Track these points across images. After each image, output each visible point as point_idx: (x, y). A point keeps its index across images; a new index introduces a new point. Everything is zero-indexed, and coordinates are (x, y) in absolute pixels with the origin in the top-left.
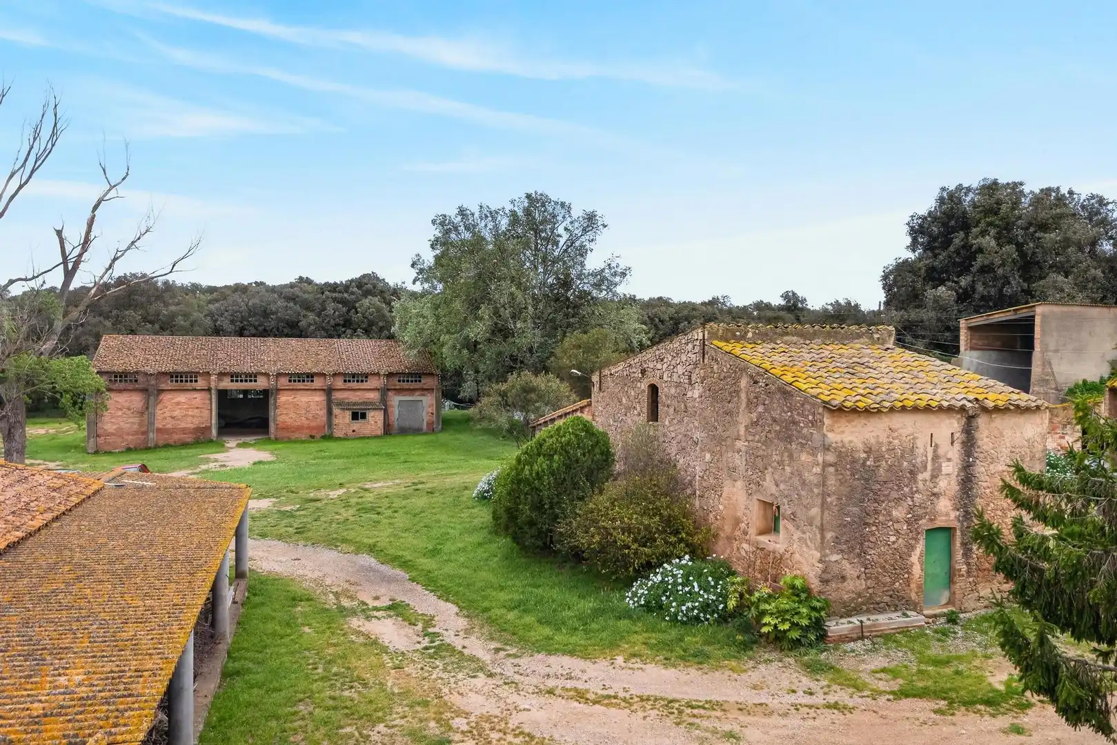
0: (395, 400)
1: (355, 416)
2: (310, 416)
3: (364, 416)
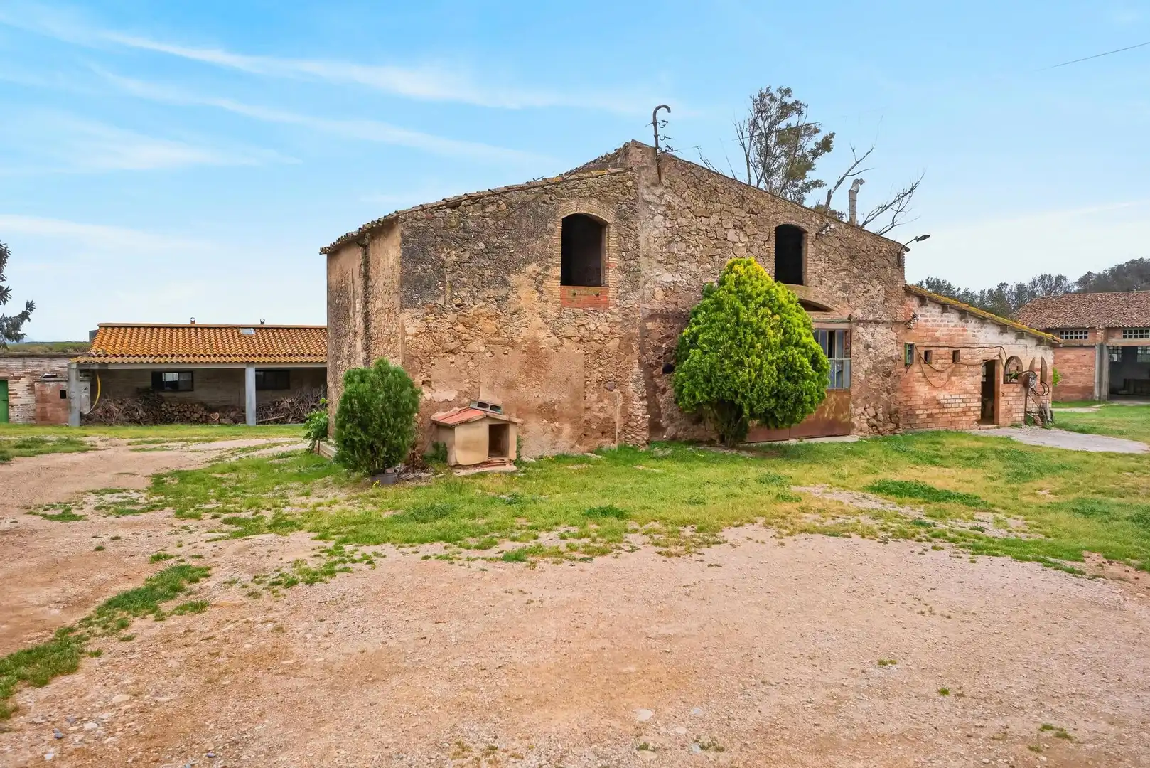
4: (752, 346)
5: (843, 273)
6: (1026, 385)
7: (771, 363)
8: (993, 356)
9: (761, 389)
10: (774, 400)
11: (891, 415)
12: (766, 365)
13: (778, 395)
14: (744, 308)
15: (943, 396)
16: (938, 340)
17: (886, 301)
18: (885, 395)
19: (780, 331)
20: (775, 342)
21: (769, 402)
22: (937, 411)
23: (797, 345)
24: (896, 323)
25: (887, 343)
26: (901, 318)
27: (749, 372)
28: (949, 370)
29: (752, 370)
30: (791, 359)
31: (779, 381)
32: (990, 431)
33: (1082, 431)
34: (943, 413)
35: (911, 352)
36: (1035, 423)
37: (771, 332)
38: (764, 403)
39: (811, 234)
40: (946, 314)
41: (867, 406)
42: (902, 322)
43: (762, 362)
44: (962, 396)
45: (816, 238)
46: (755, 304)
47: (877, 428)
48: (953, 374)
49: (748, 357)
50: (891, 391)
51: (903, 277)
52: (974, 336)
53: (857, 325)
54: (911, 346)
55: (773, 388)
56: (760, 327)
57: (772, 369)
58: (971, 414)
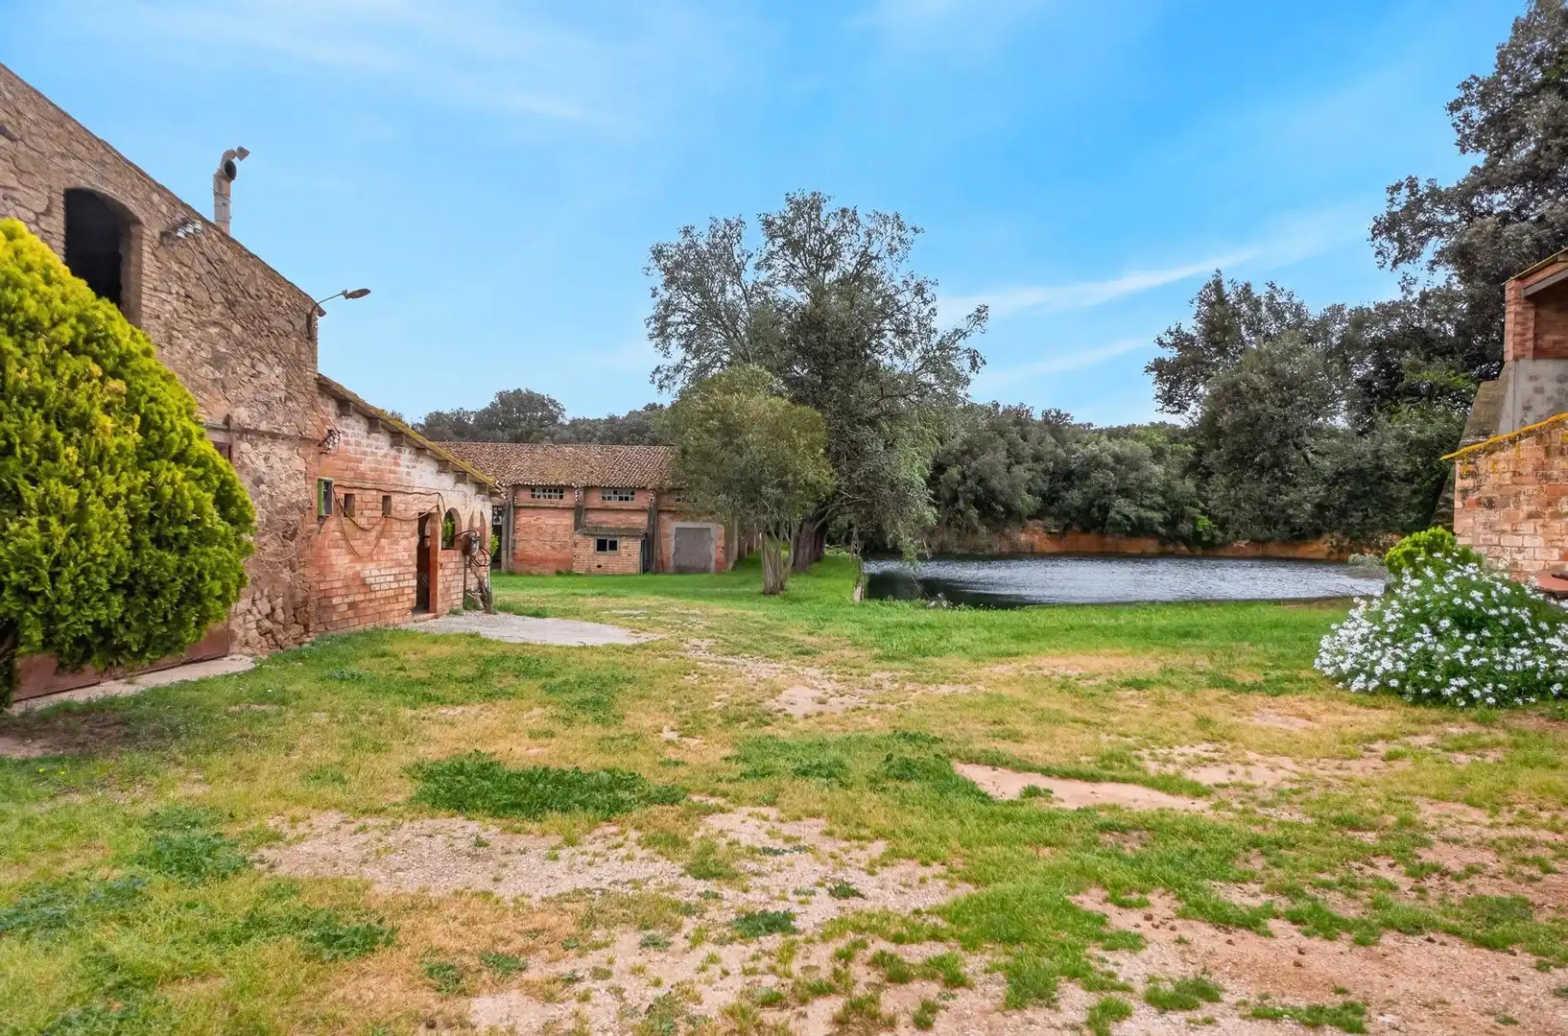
0: (671, 526)
1: (601, 546)
2: (557, 545)
3: (613, 546)
4: (51, 455)
5: (214, 330)
6: (467, 551)
7: (111, 503)
8: (428, 507)
9: (85, 572)
10: (120, 598)
11: (295, 609)
12: (97, 508)
13: (133, 585)
14: (18, 353)
15: (370, 571)
16: (362, 477)
17: (289, 398)
18: (286, 575)
19: (129, 421)
20: (120, 447)
21: (108, 606)
22: (362, 597)
23: (180, 458)
24: (304, 440)
25: (289, 477)
26: (312, 432)
27: (43, 526)
28: (378, 528)
29: (53, 520)
30: (168, 491)
31: (136, 547)
32: (426, 623)
33: (537, 615)
34: (370, 601)
35: (327, 496)
36: (476, 607)
37: (108, 422)
38: (93, 608)
39: (151, 231)
40: (374, 435)
41: (258, 595)
42: (314, 441)
43: (82, 498)
44: (394, 571)
45: (161, 243)
46: (49, 345)
47: (273, 637)
48: (381, 535)
49: (34, 482)
50: (297, 565)
51: (314, 361)
52: (408, 473)
53: (240, 438)
54: (328, 484)
55: (120, 568)
56: (70, 404)
57: (116, 517)
58: (405, 598)
